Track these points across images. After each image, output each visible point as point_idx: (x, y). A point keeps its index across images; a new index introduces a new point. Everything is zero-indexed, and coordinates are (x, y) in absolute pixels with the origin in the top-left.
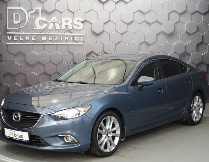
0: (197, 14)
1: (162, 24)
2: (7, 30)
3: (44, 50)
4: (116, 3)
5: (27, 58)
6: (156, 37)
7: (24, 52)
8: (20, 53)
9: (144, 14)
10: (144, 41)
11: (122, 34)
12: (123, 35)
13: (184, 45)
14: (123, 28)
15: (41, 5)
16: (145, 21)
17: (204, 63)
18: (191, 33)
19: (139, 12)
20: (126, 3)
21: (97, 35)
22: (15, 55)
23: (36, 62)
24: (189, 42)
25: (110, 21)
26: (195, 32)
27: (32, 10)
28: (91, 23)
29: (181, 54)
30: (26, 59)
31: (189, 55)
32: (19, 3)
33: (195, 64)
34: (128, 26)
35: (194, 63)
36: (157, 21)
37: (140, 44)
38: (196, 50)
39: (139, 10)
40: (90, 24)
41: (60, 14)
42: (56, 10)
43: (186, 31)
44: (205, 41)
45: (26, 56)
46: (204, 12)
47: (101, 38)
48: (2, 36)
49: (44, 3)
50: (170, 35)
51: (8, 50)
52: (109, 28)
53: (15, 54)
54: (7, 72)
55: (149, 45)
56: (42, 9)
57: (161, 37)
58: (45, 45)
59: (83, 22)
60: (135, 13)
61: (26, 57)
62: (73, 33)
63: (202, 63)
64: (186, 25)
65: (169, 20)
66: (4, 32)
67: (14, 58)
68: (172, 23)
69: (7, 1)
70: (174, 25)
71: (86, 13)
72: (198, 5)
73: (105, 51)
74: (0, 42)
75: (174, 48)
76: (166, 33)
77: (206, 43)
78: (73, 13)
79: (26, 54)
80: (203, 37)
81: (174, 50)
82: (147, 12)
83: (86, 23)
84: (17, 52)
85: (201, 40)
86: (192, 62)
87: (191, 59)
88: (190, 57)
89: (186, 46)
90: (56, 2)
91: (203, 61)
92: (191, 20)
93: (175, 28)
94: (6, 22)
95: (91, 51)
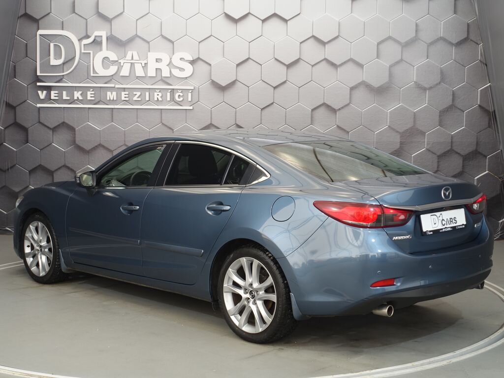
0: (441, 46)
1: (361, 66)
2: (38, 79)
3: (112, 119)
4: (264, 21)
5: (77, 136)
6: (350, 94)
7: (71, 124)
8: (64, 125)
10: (323, 102)
11: (275, 88)
12: (277, 90)
13: (412, 112)
14: (278, 74)
15: (107, 25)
16: (325, 59)
17: (457, 153)
18: (427, 86)
19: (312, 40)
20: (286, 21)
21: (223, 89)
22: (54, 129)
23: (96, 145)
24: (422, 105)
25: (250, 60)
26: (437, 85)
27: (88, 37)
28: (210, 65)
29: (403, 132)
30: (75, 137)
31: (423, 133)
32: (63, 22)
33: (435, 154)
34: (289, 70)
35: (432, 152)
36: (351, 60)
37: (313, 110)
38: (438, 123)
39: (313, 37)
40: (208, 67)
41: (146, 45)
42: (137, 36)
43: (415, 82)
44: (459, 104)
45: (75, 131)
46: (456, 42)
47: (230, 96)
48: (29, 89)
49: (114, 22)
50: (380, 91)
51: (41, 119)
52: (248, 74)
53: (55, 128)
54: (38, 165)
55: (334, 111)
56: (109, 34)
57: (360, 94)
58: (114, 110)
59: (192, 62)
61: (75, 134)
62: (171, 85)
63: (450, 152)
64: (415, 69)
65: (378, 57)
66: (31, 82)
67: (51, 136)
68: (385, 63)
69: (38, 17)
70: (390, 69)
71: (199, 43)
72: (444, 25)
73: (238, 124)
74: (25, 101)
75: (388, 118)
76: (372, 84)
77: (461, 109)
78: (173, 42)
79: (75, 127)
80: (454, 94)
81: (390, 122)
82: (329, 42)
83: (200, 63)
84: (58, 124)
85: (448, 102)
86: (428, 150)
87: (426, 143)
88: (425, 138)
89: (415, 113)
90: (137, 20)
91: (454, 148)
92: (427, 58)
93: (391, 75)
94: (36, 62)
95: (209, 123)
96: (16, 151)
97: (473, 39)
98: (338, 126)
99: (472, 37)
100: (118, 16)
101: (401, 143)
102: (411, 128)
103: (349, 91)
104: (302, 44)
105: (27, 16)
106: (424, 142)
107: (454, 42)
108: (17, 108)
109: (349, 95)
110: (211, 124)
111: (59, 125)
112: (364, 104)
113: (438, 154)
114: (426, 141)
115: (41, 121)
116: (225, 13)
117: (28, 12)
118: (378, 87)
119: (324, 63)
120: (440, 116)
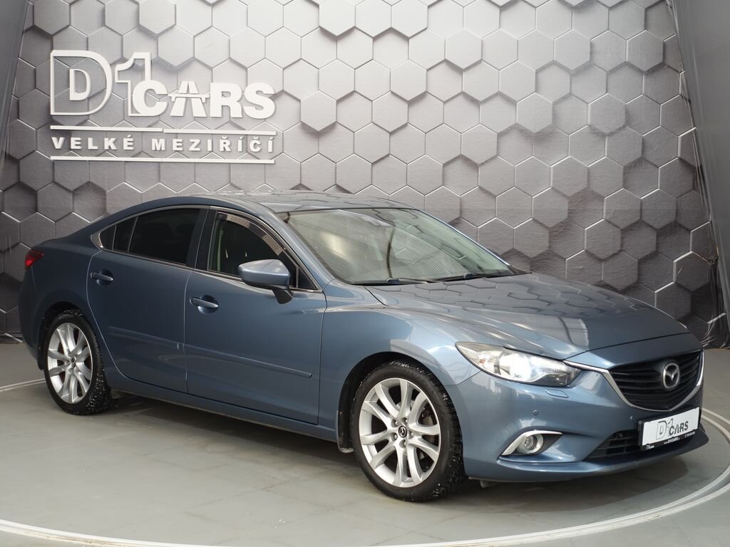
0: (626, 74)
1: (512, 102)
2: (52, 120)
3: (159, 178)
4: (375, 39)
5: (108, 202)
6: (498, 143)
7: (100, 184)
8: (89, 186)
9: (459, 71)
10: (459, 154)
11: (391, 134)
12: (394, 137)
13: (586, 167)
14: (395, 114)
15: (152, 44)
16: (463, 93)
17: (649, 226)
18: (606, 131)
19: (444, 66)
20: (407, 39)
21: (317, 135)
22: (75, 193)
24: (599, 158)
25: (356, 94)
26: (620, 129)
27: (123, 60)
28: (299, 101)
29: (572, 196)
30: (105, 204)
31: (600, 198)
32: (87, 39)
33: (618, 227)
34: (411, 109)
35: (614, 225)
36: (499, 94)
37: (445, 165)
38: (621, 184)
39: (446, 61)
40: (298, 103)
41: (208, 72)
42: (194, 59)
43: (590, 126)
44: (651, 156)
45: (105, 195)
46: (648, 68)
47: (327, 144)
48: (39, 135)
49: (161, 40)
50: (541, 138)
51: (55, 177)
52: (353, 114)
53: (76, 190)
55: (475, 166)
56: (154, 57)
57: (512, 142)
58: (161, 165)
59: (274, 97)
60: (431, 71)
61: (105, 199)
62: (243, 129)
63: (639, 224)
64: (589, 107)
65: (537, 91)
66: (41, 125)
67: (71, 202)
68: (547, 99)
69: (51, 32)
70: (553, 107)
71: (284, 69)
72: (629, 45)
73: (339, 184)
74: (32, 152)
75: (552, 176)
76: (529, 129)
77: (655, 163)
78: (246, 69)
79: (105, 189)
80: (644, 143)
81: (554, 181)
82: (468, 68)
83: (285, 98)
84: (81, 184)
85: (637, 153)
86: (608, 221)
87: (605, 211)
88: (603, 205)
89: (589, 169)
90: (194, 37)
91: (645, 219)
92: (607, 92)
93: (555, 116)
94: (50, 96)
95: (299, 183)
96: (20, 224)
97: (671, 65)
98: (480, 187)
99: (670, 62)
100: (167, 30)
101: (570, 212)
102: (584, 190)
103: (495, 139)
104: (429, 72)
105: (35, 30)
106: (603, 210)
107: (645, 69)
108: (21, 162)
109: (496, 144)
110: (300, 184)
111: (82, 186)
112: (517, 157)
113: (622, 227)
114: (605, 209)
115: (56, 180)
116: (320, 27)
117: (37, 24)
118: (537, 133)
119: (461, 98)
120: (624, 174)
